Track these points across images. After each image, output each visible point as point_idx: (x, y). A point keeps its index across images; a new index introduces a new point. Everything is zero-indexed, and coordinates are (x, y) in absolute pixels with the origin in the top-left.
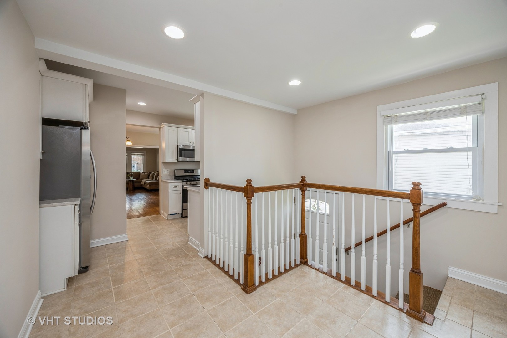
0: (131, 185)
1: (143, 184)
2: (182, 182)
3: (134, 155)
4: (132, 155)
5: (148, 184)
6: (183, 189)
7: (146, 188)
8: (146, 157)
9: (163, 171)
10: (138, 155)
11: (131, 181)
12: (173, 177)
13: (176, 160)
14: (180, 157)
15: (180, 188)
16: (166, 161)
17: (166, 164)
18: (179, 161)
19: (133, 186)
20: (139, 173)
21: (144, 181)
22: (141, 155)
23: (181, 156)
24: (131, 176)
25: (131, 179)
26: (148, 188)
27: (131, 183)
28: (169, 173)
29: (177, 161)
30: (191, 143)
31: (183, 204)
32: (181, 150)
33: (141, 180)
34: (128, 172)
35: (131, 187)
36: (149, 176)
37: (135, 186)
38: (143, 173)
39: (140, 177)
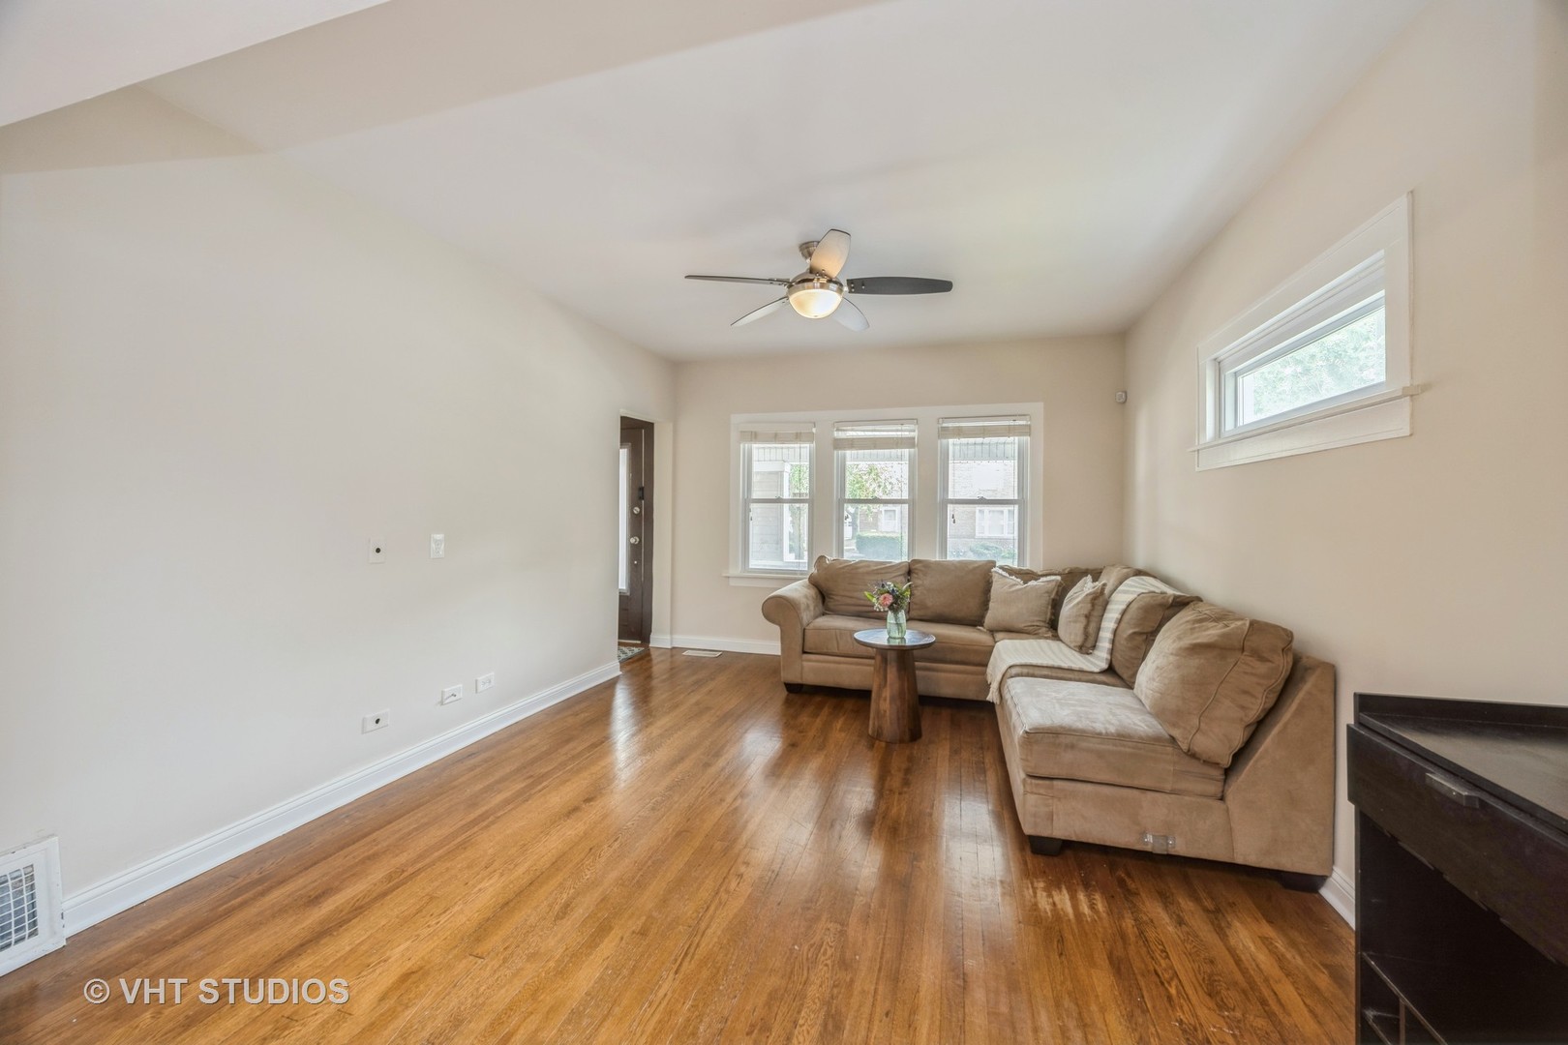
3: (960, 433)
4: (947, 432)
22: (1010, 430)
33: (992, 632)
34: (915, 562)
35: (886, 706)
36: (1056, 605)
37: (922, 688)
38: (1011, 572)
39: (987, 609)
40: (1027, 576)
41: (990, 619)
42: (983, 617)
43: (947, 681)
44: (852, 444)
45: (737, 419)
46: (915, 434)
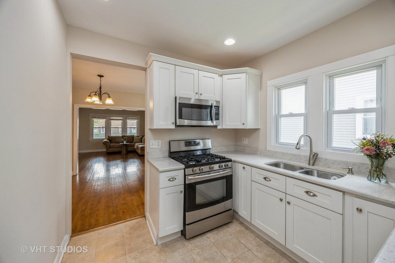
0: (124, 149)
1: (136, 148)
2: (184, 169)
3: (129, 119)
4: (127, 119)
5: (140, 149)
6: (187, 183)
7: (138, 152)
8: (139, 121)
9: (151, 144)
10: (132, 119)
11: (125, 145)
12: (167, 154)
13: (173, 124)
14: (179, 118)
15: (180, 180)
16: (155, 127)
17: (156, 132)
18: (177, 126)
19: (127, 149)
20: (133, 137)
21: (137, 144)
22: (136, 119)
23: (181, 117)
24: (125, 140)
25: (125, 143)
26: (140, 153)
27: (125, 147)
28: (160, 147)
29: (173, 127)
30: (196, 94)
31: (187, 213)
32: (182, 106)
33: (134, 143)
34: (123, 136)
35: (124, 151)
36: (142, 139)
37: (128, 150)
38: (136, 136)
39: (134, 141)
40: (138, 136)
41: (134, 142)
42: (133, 142)
43: (130, 149)
44: (113, 119)
45: (91, 114)
46: (123, 119)
